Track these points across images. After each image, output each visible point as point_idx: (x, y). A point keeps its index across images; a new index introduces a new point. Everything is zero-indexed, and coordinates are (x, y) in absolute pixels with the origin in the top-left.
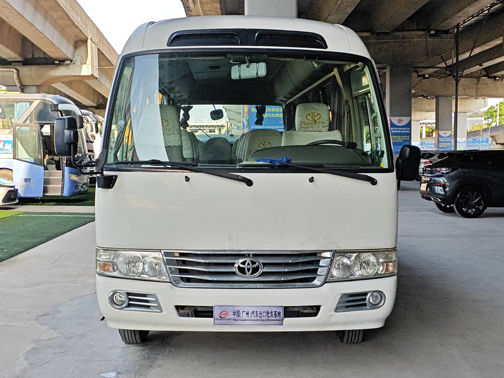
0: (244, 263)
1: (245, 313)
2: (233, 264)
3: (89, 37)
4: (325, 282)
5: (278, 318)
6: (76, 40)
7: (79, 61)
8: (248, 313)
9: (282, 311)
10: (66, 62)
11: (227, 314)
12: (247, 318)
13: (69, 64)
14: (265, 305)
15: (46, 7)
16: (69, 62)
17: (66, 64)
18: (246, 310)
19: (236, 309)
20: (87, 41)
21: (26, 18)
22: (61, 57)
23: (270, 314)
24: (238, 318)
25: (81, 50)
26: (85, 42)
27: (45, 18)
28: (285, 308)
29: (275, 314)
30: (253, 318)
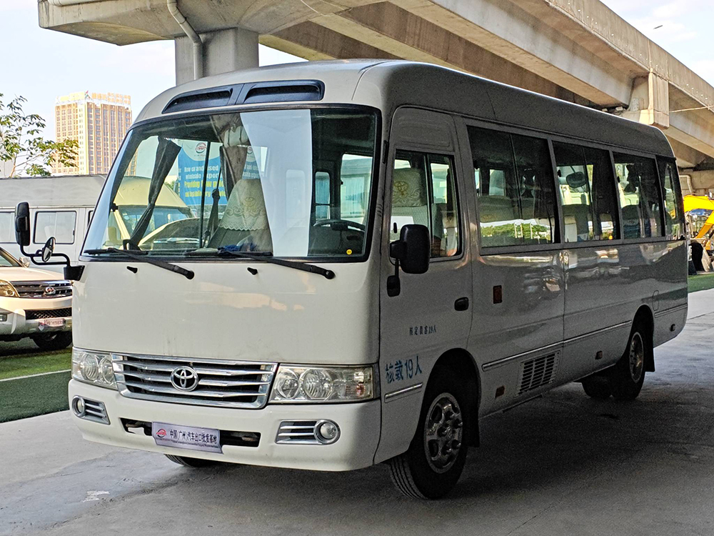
0: (179, 373)
1: (181, 434)
2: (169, 373)
3: (652, 70)
4: (267, 404)
5: (213, 444)
6: (633, 76)
7: (636, 106)
8: (184, 435)
9: (217, 435)
10: (617, 109)
11: (164, 433)
12: (184, 440)
13: (622, 112)
14: (200, 426)
15: (572, 37)
16: (621, 109)
17: (619, 112)
18: (183, 430)
19: (174, 428)
20: (648, 76)
21: (539, 56)
22: (608, 102)
23: (206, 438)
24: (175, 439)
25: (640, 90)
26: (646, 77)
27: (574, 52)
28: (222, 432)
29: (211, 439)
30: (189, 441)
